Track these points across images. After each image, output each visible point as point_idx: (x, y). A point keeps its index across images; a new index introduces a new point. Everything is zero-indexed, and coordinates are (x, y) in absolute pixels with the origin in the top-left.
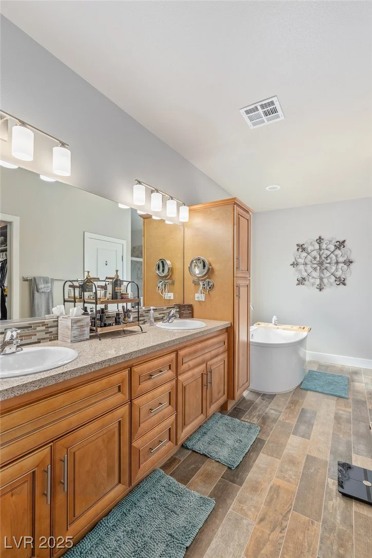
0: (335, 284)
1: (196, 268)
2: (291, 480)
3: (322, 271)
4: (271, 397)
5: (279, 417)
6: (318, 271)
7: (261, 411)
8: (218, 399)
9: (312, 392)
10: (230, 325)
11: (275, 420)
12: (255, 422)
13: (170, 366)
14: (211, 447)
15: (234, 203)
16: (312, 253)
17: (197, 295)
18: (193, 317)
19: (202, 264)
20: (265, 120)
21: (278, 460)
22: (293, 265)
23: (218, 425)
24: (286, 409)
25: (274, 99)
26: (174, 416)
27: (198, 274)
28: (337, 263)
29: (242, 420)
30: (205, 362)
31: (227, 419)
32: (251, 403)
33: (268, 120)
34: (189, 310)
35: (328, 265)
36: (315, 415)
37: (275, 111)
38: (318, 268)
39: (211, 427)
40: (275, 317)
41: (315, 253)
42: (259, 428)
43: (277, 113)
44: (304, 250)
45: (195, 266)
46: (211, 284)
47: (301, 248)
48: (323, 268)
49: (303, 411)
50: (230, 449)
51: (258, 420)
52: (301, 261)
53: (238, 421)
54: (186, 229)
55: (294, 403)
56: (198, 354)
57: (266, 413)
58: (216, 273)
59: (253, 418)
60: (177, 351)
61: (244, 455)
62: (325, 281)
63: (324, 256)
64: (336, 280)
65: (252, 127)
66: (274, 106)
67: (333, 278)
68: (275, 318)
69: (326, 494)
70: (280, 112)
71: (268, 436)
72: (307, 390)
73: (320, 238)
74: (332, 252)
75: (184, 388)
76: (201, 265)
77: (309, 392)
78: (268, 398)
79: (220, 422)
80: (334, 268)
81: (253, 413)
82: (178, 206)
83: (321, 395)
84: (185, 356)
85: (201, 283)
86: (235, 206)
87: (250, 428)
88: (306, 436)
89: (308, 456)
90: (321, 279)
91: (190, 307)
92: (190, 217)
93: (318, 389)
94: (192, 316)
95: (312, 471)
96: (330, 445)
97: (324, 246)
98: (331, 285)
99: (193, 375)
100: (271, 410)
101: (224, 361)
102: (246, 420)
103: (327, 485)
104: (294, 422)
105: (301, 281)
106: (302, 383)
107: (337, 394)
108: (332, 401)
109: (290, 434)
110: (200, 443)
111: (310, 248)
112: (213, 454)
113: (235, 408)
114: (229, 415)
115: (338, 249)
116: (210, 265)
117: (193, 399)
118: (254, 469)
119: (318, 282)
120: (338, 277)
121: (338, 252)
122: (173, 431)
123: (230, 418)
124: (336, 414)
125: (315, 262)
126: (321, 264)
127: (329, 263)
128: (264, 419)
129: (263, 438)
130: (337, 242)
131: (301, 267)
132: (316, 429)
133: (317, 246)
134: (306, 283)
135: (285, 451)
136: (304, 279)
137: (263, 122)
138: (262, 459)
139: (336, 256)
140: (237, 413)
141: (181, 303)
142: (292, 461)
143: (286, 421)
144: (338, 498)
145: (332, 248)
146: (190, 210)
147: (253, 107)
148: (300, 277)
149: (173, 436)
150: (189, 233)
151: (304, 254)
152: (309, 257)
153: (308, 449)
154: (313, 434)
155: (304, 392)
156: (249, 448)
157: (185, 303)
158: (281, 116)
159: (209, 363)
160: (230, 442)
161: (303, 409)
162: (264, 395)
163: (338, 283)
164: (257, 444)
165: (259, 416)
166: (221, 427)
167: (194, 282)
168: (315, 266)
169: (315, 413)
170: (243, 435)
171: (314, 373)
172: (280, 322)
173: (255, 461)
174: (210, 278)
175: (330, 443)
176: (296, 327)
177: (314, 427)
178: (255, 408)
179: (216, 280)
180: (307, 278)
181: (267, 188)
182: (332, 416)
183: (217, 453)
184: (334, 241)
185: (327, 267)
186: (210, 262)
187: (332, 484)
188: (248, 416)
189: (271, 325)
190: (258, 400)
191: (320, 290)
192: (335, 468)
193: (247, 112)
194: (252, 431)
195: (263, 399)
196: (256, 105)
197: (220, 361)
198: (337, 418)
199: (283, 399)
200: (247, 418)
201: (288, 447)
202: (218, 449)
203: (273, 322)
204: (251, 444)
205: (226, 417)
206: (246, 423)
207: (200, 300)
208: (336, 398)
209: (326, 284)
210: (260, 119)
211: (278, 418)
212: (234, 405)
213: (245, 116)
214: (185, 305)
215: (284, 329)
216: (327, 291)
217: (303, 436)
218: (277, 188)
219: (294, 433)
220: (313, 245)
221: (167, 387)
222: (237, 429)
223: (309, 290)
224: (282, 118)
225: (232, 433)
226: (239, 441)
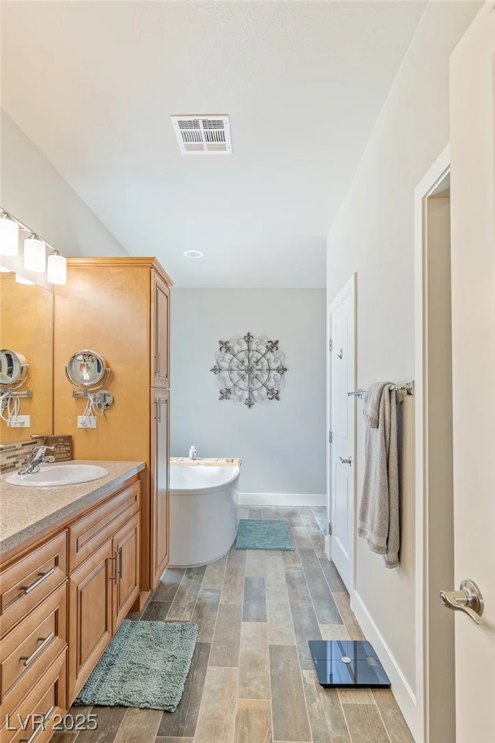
0: (266, 397)
1: (84, 371)
2: (260, 693)
3: (251, 380)
4: (201, 570)
5: (219, 600)
6: (247, 380)
7: (192, 598)
8: (128, 597)
9: (251, 551)
10: (144, 468)
11: (214, 607)
12: (187, 618)
13: (57, 559)
14: (127, 686)
15: (149, 265)
16: (239, 354)
17: (81, 419)
18: (72, 459)
19: (96, 362)
20: (206, 148)
21: (235, 668)
22: (214, 370)
23: (130, 641)
24: (225, 584)
25: (225, 119)
26: (63, 655)
27: (89, 381)
28: (269, 370)
29: (166, 622)
30: (110, 537)
31: (143, 626)
32: (175, 587)
33: (210, 148)
34: (65, 446)
35: (259, 372)
36: (264, 583)
37: (221, 138)
38: (247, 376)
39: (120, 651)
40: (192, 447)
41: (242, 356)
42: (196, 627)
43: (224, 142)
44: (228, 350)
45: (82, 366)
46: (109, 400)
47: (225, 346)
48: (253, 376)
49: (248, 582)
50: (160, 677)
51: (191, 613)
52: (225, 365)
53: (161, 624)
54: (58, 298)
55: (233, 572)
56: (100, 526)
57: (200, 599)
58: (118, 379)
59: (182, 612)
60: (67, 527)
61: (184, 679)
62: (255, 393)
63: (254, 359)
64: (268, 393)
65: (184, 152)
66: (222, 130)
67: (264, 391)
68: (192, 450)
69: (306, 696)
70: (228, 142)
71: (211, 635)
72: (245, 549)
73: (249, 334)
74: (264, 356)
75: (80, 594)
76: (94, 366)
77: (247, 550)
78: (197, 574)
79: (133, 636)
80: (266, 377)
81: (180, 604)
82: (49, 253)
83: (263, 552)
84: (82, 533)
85: (91, 397)
86: (153, 270)
87: (183, 630)
88: (261, 618)
89: (271, 647)
90: (251, 391)
91: (68, 439)
92: (68, 278)
93: (258, 545)
94: (71, 457)
95: (281, 667)
96: (292, 622)
97: (254, 347)
98: (263, 399)
99: (94, 566)
100: (206, 590)
101: (136, 529)
102: (174, 619)
103: (304, 681)
104: (239, 601)
105: (225, 394)
106: (236, 539)
107: (282, 547)
108: (277, 558)
109: (240, 623)
110: (106, 686)
111: (236, 348)
112: (135, 698)
113: (151, 603)
114: (144, 619)
115: (270, 351)
116: (108, 366)
117: (93, 611)
118: (205, 697)
119: (246, 395)
120: (270, 388)
121: (270, 355)
122: (62, 686)
123: (148, 623)
124: (287, 575)
125: (243, 368)
126: (250, 370)
127: (260, 370)
128: (199, 609)
129: (205, 640)
130: (269, 342)
131: (225, 374)
132: (270, 602)
133: (245, 346)
134: (232, 396)
135: (242, 650)
136: (229, 391)
137: (202, 149)
138: (213, 675)
139: (268, 360)
140: (155, 611)
141: (49, 433)
142: (254, 664)
143: (230, 603)
144: (321, 694)
145: (264, 350)
146: (69, 266)
147: (192, 119)
148: (223, 388)
149: (62, 694)
150: (63, 306)
151: (229, 356)
152: (235, 360)
153: (269, 638)
154: (268, 613)
155: (241, 552)
156: (189, 665)
157: (57, 434)
158: (227, 148)
159: (116, 538)
160: (157, 665)
161: (246, 578)
162: (190, 570)
163: (271, 397)
164: (199, 653)
165: (191, 606)
166: (135, 644)
167: (75, 395)
168: (243, 373)
169: (262, 580)
170: (175, 645)
171: (247, 523)
172: (199, 455)
173: (203, 683)
174: (106, 389)
175: (291, 618)
176: (222, 461)
177: (267, 601)
178: (182, 595)
179: (118, 392)
180: (232, 390)
181: (185, 253)
182: (283, 579)
183: (140, 693)
184: (266, 341)
185: (257, 375)
186: (107, 360)
187: (309, 677)
188: (174, 612)
189: (187, 460)
190: (183, 580)
191: (250, 406)
192: (307, 653)
193: (182, 125)
194: (187, 634)
195: (190, 577)
196: (197, 118)
197: (131, 529)
198: (290, 580)
199: (217, 571)
200: (174, 615)
201: (243, 642)
202: (138, 685)
203: (191, 456)
204: (191, 657)
205: (141, 623)
206: (175, 624)
207: (89, 426)
208: (281, 553)
209: (256, 399)
210: (199, 143)
211: (218, 602)
212: (148, 599)
213: (178, 131)
214: (57, 438)
215: (207, 465)
216: (257, 407)
217: (258, 620)
218: (199, 254)
219: (246, 619)
220: (240, 344)
221: (52, 602)
222: (164, 639)
223: (234, 406)
224: (229, 152)
225: (157, 648)
226: (171, 659)
